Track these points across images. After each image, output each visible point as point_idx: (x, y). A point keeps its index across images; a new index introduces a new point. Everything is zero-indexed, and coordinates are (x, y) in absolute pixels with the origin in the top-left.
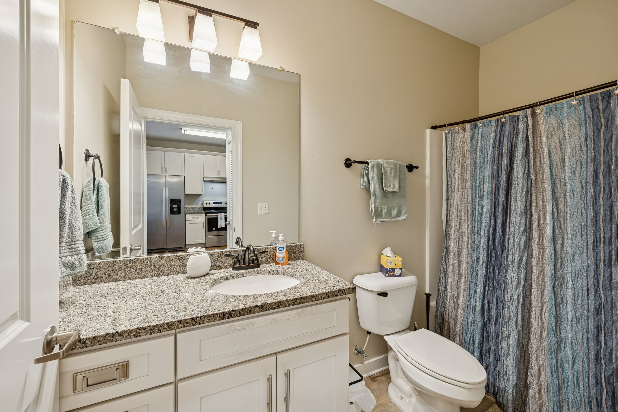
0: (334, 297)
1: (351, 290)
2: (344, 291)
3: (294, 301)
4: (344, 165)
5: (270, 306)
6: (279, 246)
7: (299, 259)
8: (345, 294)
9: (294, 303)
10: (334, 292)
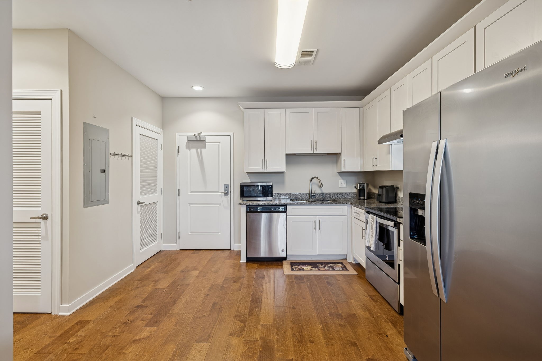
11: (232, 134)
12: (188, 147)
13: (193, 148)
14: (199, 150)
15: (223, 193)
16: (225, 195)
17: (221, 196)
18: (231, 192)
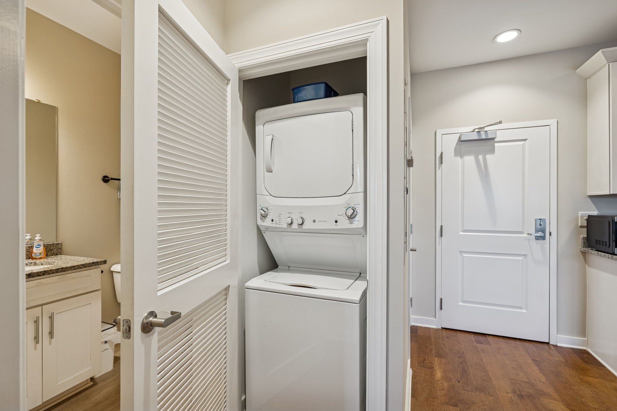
0: (89, 267)
1: (102, 262)
2: (97, 263)
3: (57, 270)
4: (102, 181)
5: (36, 274)
6: (35, 244)
7: (57, 254)
8: (98, 265)
9: (57, 272)
10: (89, 264)
11: (553, 122)
12: (458, 153)
13: (469, 153)
14: (481, 157)
15: (534, 235)
16: (537, 238)
17: (528, 240)
18: (550, 234)
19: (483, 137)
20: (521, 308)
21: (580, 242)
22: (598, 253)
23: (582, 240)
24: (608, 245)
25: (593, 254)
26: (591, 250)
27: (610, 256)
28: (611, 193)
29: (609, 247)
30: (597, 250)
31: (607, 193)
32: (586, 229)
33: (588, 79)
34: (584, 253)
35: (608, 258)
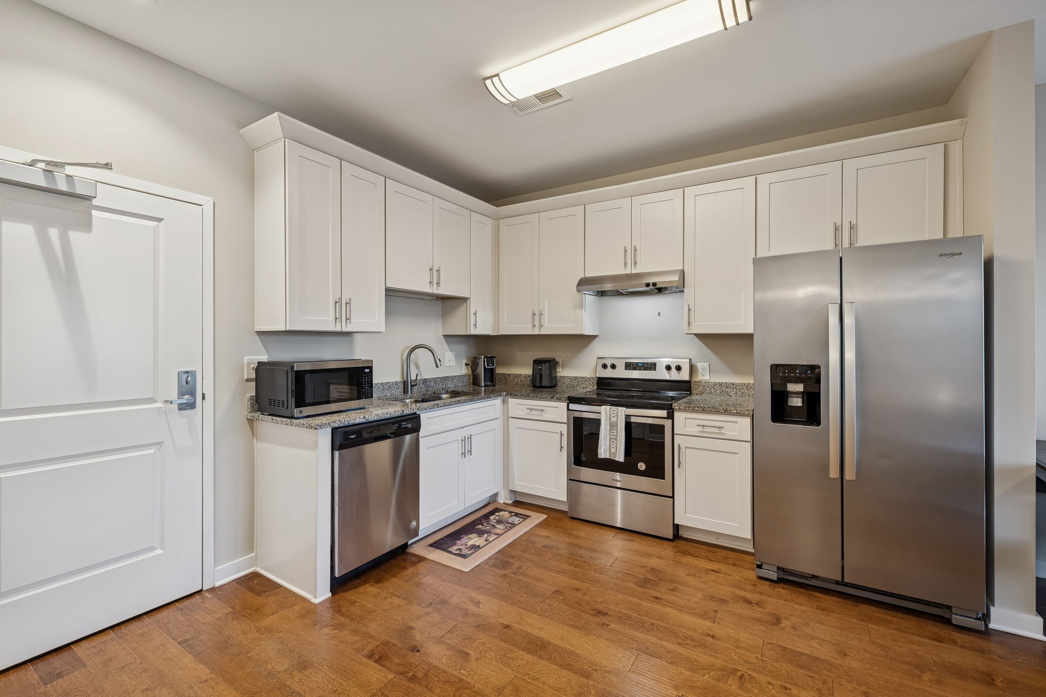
11: (207, 201)
14: (54, 233)
15: (176, 402)
16: (182, 407)
17: (165, 412)
18: (203, 398)
19: (63, 186)
20: (152, 549)
21: (246, 404)
22: (273, 419)
23: (248, 401)
24: (286, 406)
25: (266, 421)
26: (262, 416)
27: (289, 420)
28: (288, 329)
29: (287, 408)
30: (270, 415)
31: (282, 328)
32: (254, 383)
33: (255, 151)
34: (251, 421)
35: (287, 424)
